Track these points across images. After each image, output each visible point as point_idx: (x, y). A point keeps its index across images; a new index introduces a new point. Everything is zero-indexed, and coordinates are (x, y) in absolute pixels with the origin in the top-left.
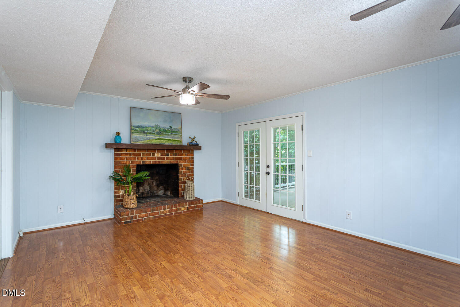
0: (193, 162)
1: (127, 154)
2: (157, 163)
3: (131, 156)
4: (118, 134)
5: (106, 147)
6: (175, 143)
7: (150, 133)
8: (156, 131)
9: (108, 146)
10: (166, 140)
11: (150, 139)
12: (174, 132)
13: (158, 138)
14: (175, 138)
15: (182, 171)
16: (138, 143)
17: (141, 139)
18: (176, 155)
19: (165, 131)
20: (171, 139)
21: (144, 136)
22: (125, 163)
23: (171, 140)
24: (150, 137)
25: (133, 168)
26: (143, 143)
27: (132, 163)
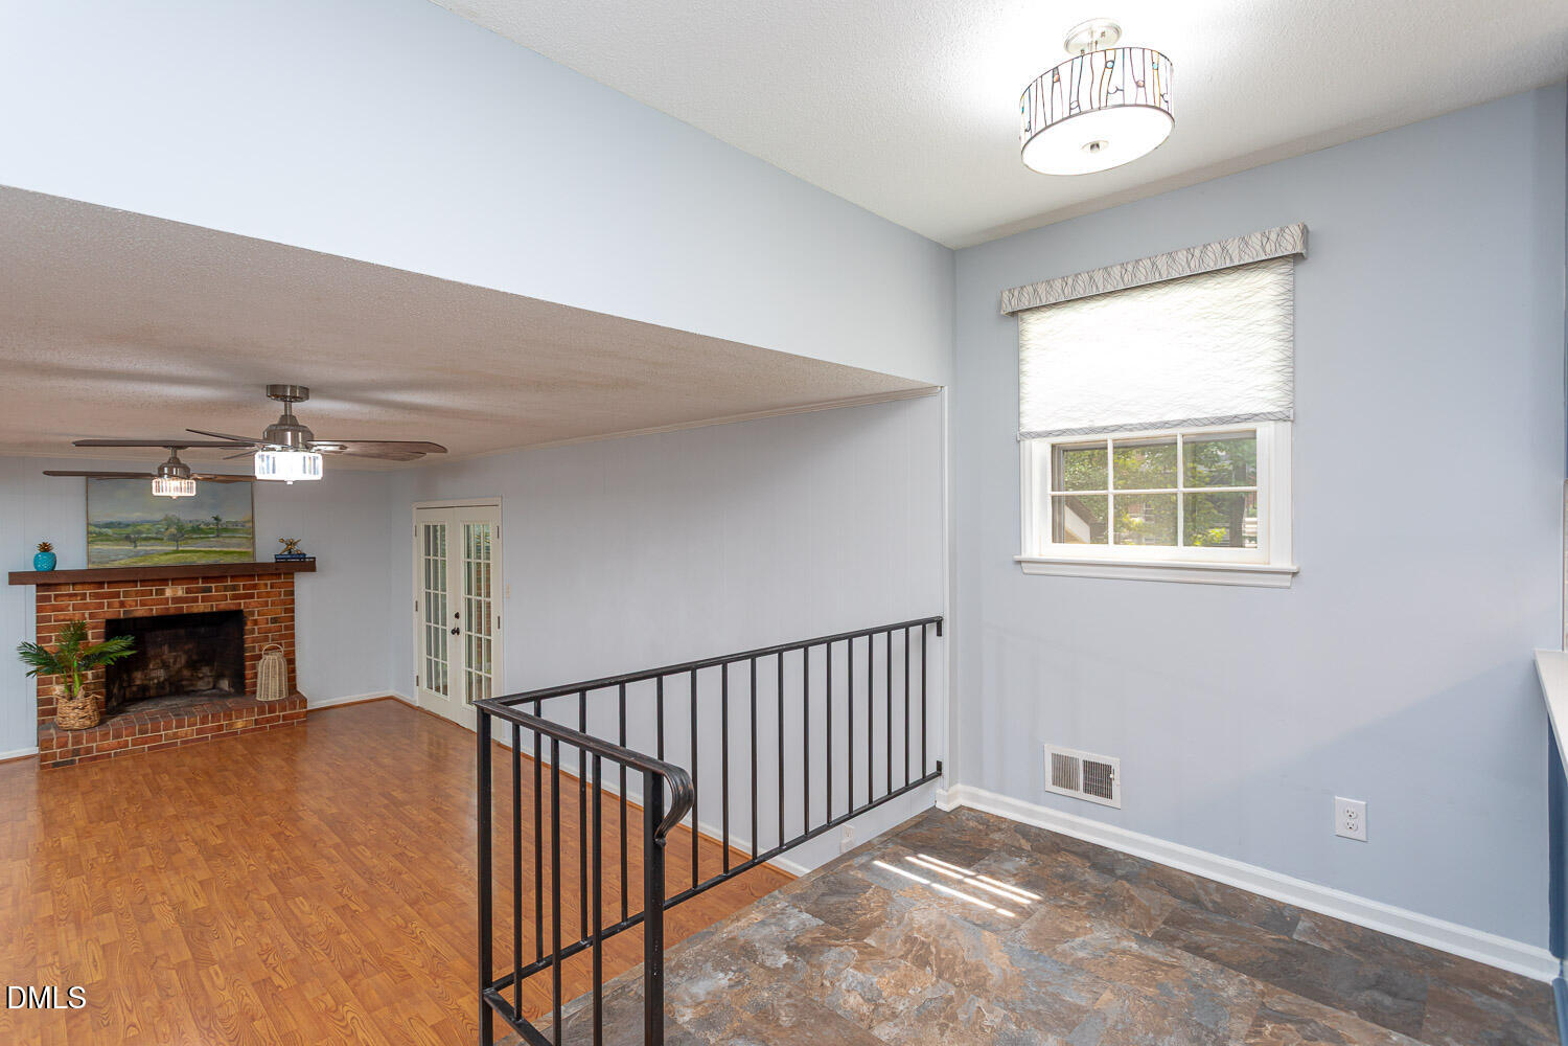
0: (293, 602)
1: (76, 595)
2: (172, 612)
3: (88, 600)
4: (45, 548)
5: (11, 583)
6: (228, 560)
7: (146, 539)
8: (168, 532)
9: (16, 578)
10: (198, 553)
11: (147, 553)
12: (226, 530)
13: (175, 548)
14: (228, 546)
15: (256, 627)
16: (108, 566)
17: (120, 555)
18: (234, 588)
19: (196, 530)
20: (218, 549)
21: (128, 547)
22: (67, 618)
23: (215, 552)
24: (148, 548)
25: (93, 629)
26: (123, 566)
27: (92, 616)
